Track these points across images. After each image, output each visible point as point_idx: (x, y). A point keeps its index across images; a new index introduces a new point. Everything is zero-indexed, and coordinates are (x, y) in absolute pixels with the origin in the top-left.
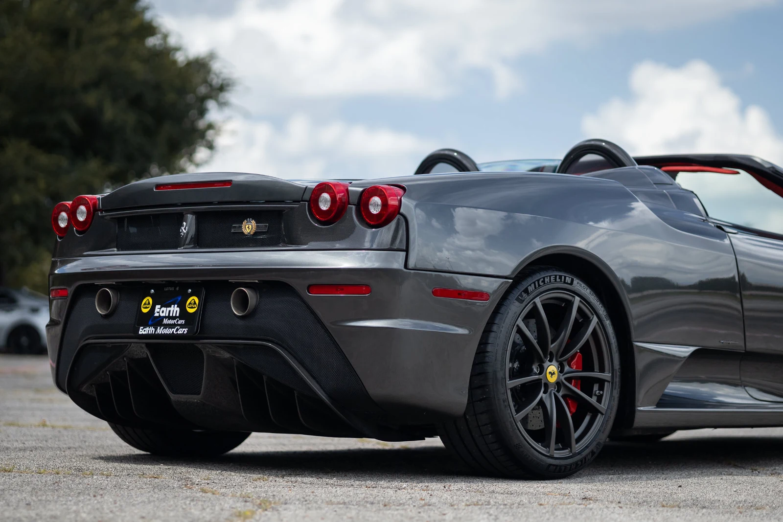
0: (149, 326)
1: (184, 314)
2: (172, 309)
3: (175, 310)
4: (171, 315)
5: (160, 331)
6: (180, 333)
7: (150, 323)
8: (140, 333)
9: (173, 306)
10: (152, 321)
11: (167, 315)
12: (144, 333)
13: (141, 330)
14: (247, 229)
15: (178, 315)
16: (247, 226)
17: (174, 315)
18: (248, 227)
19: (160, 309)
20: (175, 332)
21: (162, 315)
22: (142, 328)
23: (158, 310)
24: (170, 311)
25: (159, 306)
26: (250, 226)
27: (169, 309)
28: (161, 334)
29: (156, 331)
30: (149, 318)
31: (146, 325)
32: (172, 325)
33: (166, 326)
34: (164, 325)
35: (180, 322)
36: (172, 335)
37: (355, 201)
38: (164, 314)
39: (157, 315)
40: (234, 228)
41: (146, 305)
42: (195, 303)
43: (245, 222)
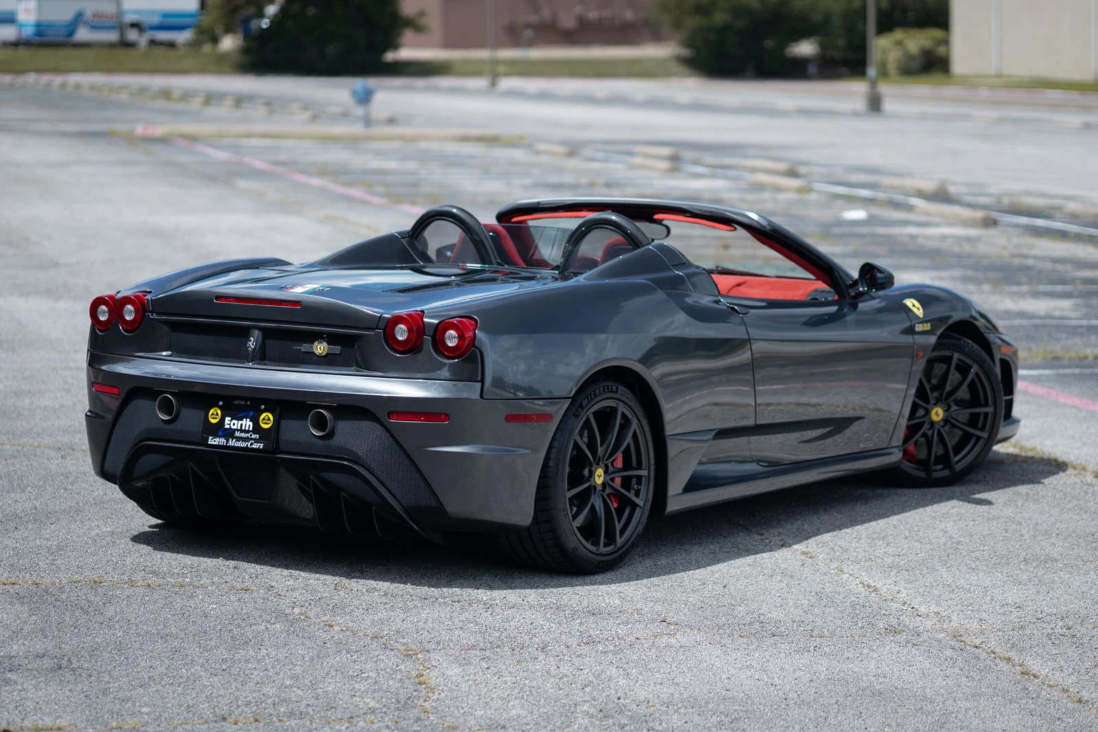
0: (220, 437)
1: (257, 428)
2: (244, 422)
3: (247, 424)
4: (243, 428)
5: (232, 443)
6: (255, 447)
7: (220, 433)
8: (209, 443)
9: (245, 420)
10: (222, 432)
11: (239, 428)
12: (214, 443)
13: (210, 440)
14: (319, 350)
15: (251, 429)
16: (319, 347)
17: (247, 429)
19: (231, 421)
20: (249, 446)
21: (233, 427)
23: (229, 422)
24: (242, 425)
25: (230, 419)
26: (322, 347)
27: (240, 422)
28: (234, 447)
29: (227, 443)
30: (218, 429)
31: (216, 436)
32: (245, 438)
33: (239, 439)
34: (236, 437)
35: (254, 436)
36: (246, 449)
37: (430, 331)
38: (235, 427)
39: (227, 426)
40: (304, 347)
41: (214, 416)
42: (269, 419)
43: (316, 343)
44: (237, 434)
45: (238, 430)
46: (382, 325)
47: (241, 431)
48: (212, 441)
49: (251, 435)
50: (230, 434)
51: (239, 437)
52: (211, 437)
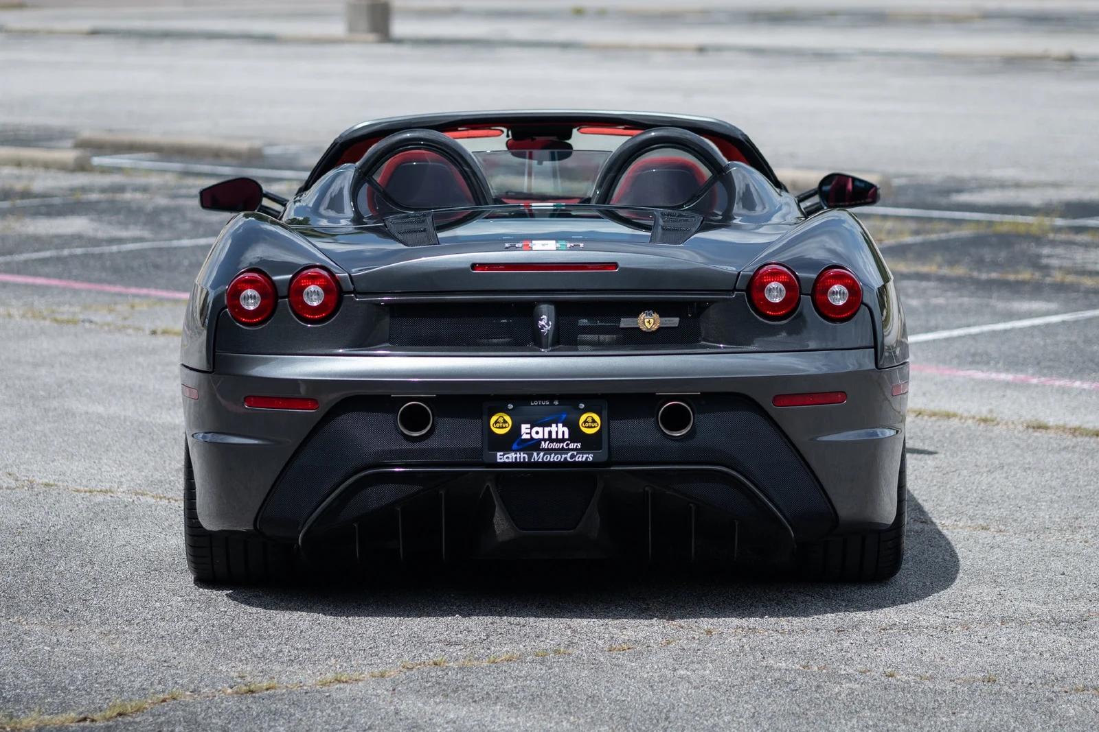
0: (516, 451)
1: (576, 435)
2: (554, 428)
3: (560, 430)
4: (554, 436)
5: (538, 457)
6: (580, 459)
7: (515, 446)
8: (499, 460)
9: (554, 425)
10: (518, 445)
11: (546, 436)
12: (507, 460)
13: (498, 457)
14: (647, 324)
15: (566, 436)
16: (647, 320)
17: (560, 436)
18: (649, 322)
19: (531, 428)
20: (569, 459)
21: (535, 436)
22: (502, 453)
23: (529, 431)
24: (550, 433)
25: (529, 426)
26: (652, 321)
27: (547, 429)
28: (543, 462)
29: (530, 457)
30: (512, 440)
31: (507, 449)
32: (559, 449)
33: (548, 451)
34: (543, 450)
35: (571, 446)
36: (565, 464)
37: (808, 288)
38: (540, 436)
39: (525, 436)
40: (625, 323)
41: (500, 424)
42: (594, 421)
43: (642, 316)
44: (544, 445)
45: (545, 440)
46: (741, 284)
47: (551, 440)
48: (501, 457)
49: (567, 445)
50: (534, 445)
51: (548, 449)
52: (499, 454)
